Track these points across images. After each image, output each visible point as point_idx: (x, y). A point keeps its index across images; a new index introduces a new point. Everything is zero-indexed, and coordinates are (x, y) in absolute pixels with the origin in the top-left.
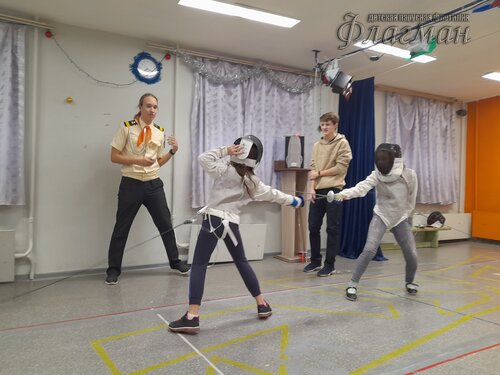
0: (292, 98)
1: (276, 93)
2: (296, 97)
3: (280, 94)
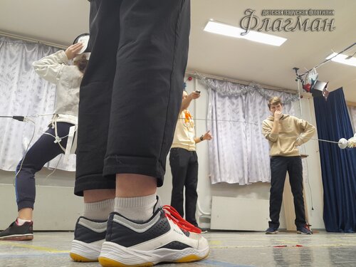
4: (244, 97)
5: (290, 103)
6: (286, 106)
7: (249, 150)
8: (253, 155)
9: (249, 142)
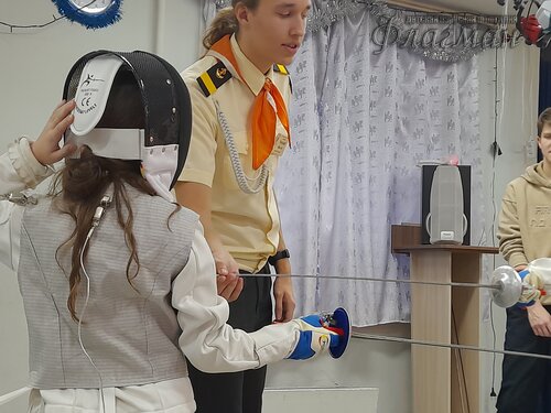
0: (431, 74)
1: (395, 61)
2: (441, 73)
3: (405, 65)
4: (324, 38)
5: (469, 60)
6: (456, 70)
7: (327, 226)
8: (337, 241)
9: (327, 197)
